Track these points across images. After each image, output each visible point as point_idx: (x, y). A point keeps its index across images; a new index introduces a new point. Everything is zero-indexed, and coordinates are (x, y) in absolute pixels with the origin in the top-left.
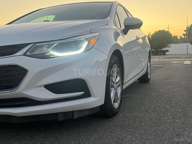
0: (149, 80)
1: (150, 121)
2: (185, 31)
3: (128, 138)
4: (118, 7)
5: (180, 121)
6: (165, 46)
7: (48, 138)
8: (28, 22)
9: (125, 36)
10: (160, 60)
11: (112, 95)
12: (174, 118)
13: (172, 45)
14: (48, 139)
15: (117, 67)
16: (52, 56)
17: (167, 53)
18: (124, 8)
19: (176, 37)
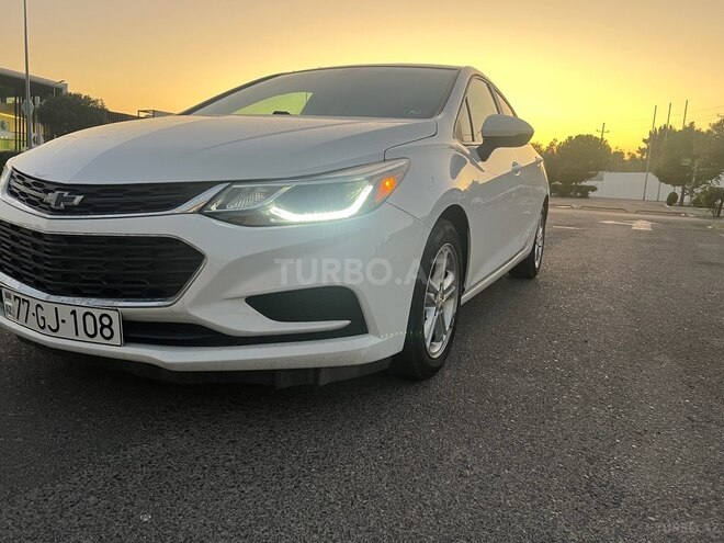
0: (535, 271)
1: (523, 405)
2: (644, 141)
3: (457, 453)
4: (475, 82)
5: (602, 412)
6: (589, 177)
7: (251, 426)
8: (229, 113)
9: (480, 164)
10: (571, 211)
11: (429, 326)
12: (587, 400)
13: (607, 175)
14: (251, 430)
15: (449, 250)
16: (273, 220)
17: (591, 194)
18: (489, 85)
19: (621, 154)
